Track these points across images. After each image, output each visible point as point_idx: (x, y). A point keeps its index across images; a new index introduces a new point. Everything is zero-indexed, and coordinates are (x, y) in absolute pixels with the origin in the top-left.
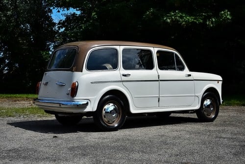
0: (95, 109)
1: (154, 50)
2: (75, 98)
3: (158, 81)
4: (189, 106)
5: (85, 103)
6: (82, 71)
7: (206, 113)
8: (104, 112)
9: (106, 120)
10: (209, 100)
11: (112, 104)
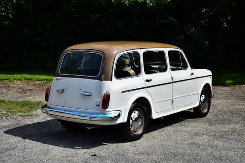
0: (125, 121)
1: (166, 50)
2: (107, 110)
3: (172, 83)
4: (191, 104)
5: (117, 115)
6: (111, 80)
7: (201, 109)
8: (131, 121)
9: (132, 129)
10: (203, 96)
11: (137, 112)
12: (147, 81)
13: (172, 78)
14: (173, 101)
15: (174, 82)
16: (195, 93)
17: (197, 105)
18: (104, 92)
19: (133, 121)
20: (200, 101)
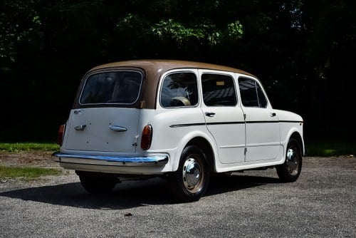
0: (176, 169)
1: (236, 76)
2: (148, 151)
3: (244, 123)
4: (274, 159)
5: (163, 158)
6: (155, 109)
7: (289, 169)
8: (184, 172)
9: (186, 184)
10: (291, 150)
11: (192, 160)
12: (208, 115)
13: (245, 115)
14: (246, 150)
15: (248, 122)
16: (279, 143)
17: (282, 161)
18: (145, 125)
19: (187, 173)
20: (287, 157)
